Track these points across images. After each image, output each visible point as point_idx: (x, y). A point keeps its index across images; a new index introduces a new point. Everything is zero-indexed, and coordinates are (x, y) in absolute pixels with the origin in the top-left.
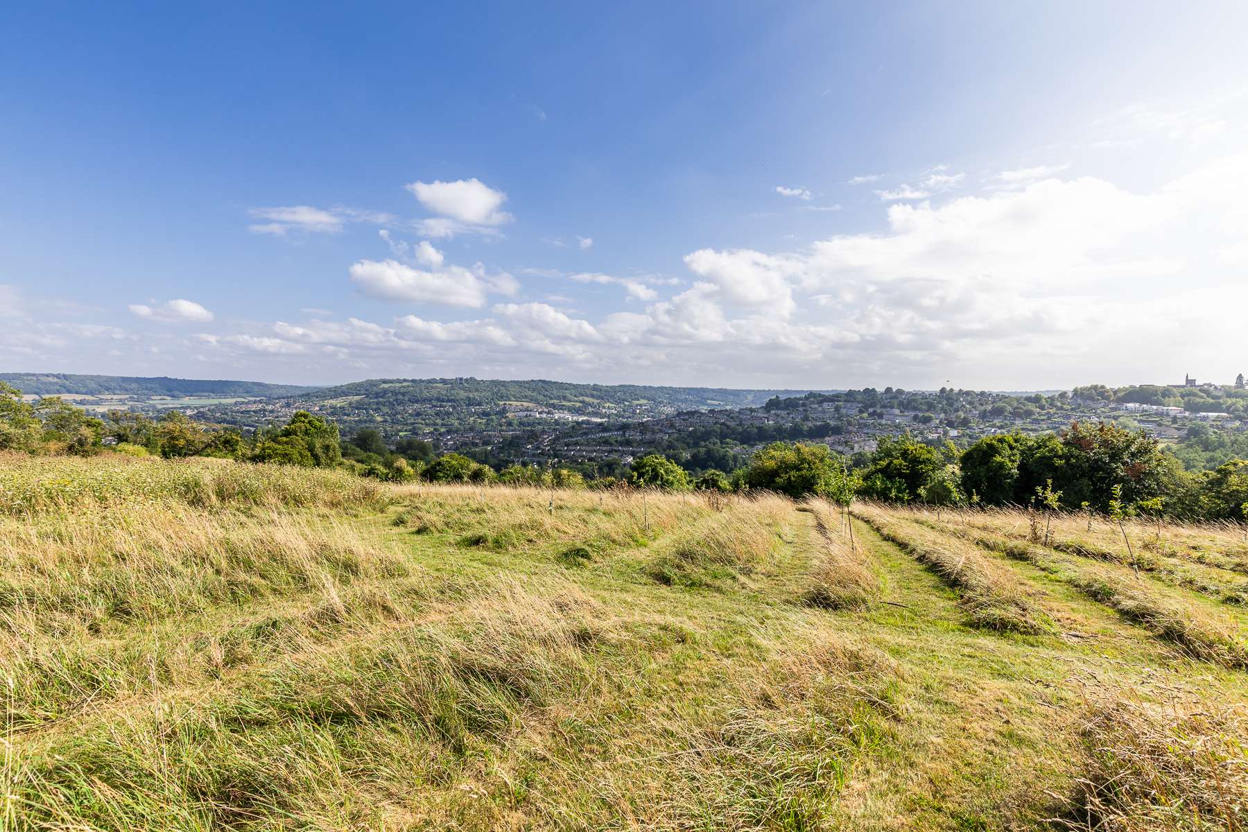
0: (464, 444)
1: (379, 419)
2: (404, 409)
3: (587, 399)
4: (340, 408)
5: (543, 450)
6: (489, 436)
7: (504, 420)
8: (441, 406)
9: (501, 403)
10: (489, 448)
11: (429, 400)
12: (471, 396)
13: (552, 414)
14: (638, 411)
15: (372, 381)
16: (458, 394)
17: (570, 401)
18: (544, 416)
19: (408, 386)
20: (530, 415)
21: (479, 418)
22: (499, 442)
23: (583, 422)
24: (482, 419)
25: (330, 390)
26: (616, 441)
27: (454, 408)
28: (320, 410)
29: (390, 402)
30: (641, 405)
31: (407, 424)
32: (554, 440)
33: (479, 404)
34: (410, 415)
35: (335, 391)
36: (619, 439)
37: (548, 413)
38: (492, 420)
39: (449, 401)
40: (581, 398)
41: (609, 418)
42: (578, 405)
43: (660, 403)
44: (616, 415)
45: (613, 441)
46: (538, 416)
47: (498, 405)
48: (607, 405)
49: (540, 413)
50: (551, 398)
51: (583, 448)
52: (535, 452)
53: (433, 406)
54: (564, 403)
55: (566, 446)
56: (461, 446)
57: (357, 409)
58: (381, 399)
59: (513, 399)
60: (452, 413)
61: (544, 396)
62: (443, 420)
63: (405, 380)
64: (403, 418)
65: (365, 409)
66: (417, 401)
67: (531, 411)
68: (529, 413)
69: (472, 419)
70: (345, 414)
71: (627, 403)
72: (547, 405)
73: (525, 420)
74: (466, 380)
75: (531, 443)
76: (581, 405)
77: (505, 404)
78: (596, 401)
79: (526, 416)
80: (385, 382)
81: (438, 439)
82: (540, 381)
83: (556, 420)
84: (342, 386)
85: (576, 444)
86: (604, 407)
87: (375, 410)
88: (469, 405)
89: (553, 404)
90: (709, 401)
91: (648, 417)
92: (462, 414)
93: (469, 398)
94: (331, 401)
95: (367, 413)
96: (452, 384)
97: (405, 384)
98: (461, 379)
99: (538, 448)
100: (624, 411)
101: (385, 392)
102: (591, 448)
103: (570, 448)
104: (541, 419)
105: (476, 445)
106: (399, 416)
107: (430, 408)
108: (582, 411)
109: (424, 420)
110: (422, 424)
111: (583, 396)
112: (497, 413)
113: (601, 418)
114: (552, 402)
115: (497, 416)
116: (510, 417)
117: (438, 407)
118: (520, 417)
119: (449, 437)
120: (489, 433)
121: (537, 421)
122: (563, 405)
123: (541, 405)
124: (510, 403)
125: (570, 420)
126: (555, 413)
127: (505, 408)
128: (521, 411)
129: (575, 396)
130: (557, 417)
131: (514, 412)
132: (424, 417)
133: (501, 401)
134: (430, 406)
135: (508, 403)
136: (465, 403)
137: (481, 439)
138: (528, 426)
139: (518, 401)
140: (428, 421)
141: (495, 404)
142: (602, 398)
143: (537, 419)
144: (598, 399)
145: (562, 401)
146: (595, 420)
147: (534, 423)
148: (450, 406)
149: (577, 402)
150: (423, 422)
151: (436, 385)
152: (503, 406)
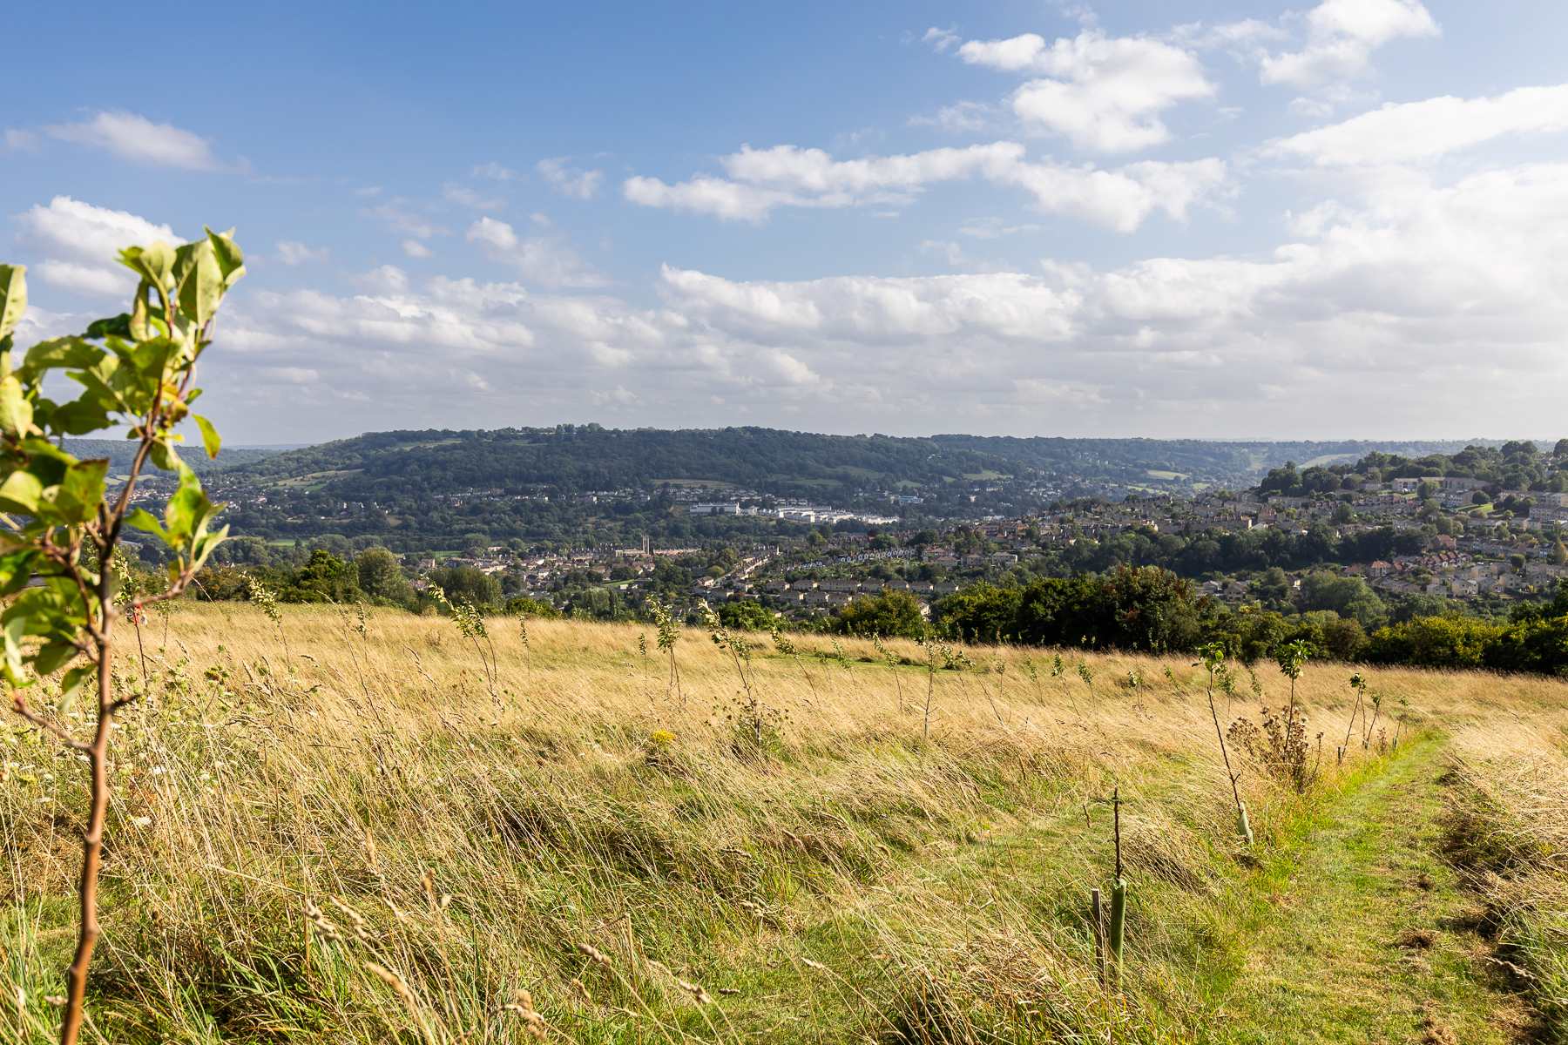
0: (572, 577)
1: (393, 521)
2: (446, 500)
3: (854, 472)
4: (311, 497)
5: (737, 590)
6: (626, 558)
7: (663, 523)
8: (525, 492)
9: (658, 483)
10: (624, 587)
11: (497, 478)
12: (590, 467)
13: (772, 506)
14: (973, 498)
15: (376, 435)
16: (561, 463)
17: (814, 476)
18: (753, 511)
19: (454, 447)
20: (722, 511)
21: (608, 517)
22: (647, 574)
23: (842, 525)
24: (615, 520)
25: (287, 456)
26: (900, 571)
27: (553, 495)
28: (270, 502)
29: (414, 484)
30: (982, 484)
31: (451, 533)
32: (766, 568)
33: (609, 487)
34: (460, 512)
35: (298, 460)
36: (907, 565)
37: (762, 505)
38: (637, 521)
39: (542, 479)
40: (840, 470)
41: (902, 516)
42: (833, 484)
43: (1030, 477)
44: (919, 507)
45: (891, 570)
46: (738, 510)
48: (900, 485)
49: (744, 506)
50: (770, 471)
51: (826, 586)
52: (721, 594)
53: (508, 492)
54: (802, 481)
55: (788, 580)
56: (566, 580)
57: (347, 499)
58: (396, 478)
59: (683, 472)
60: (547, 508)
61: (756, 465)
62: (529, 522)
63: (447, 434)
64: (443, 519)
65: (363, 500)
66: (473, 482)
67: (724, 500)
68: (718, 506)
69: (592, 519)
70: (321, 512)
71: (948, 480)
72: (761, 489)
73: (709, 521)
74: (581, 431)
75: (714, 576)
76: (839, 484)
77: (666, 485)
78: (874, 476)
79: (714, 513)
80: (403, 436)
81: (516, 567)
82: (746, 429)
83: (780, 521)
84: (313, 448)
85: (811, 576)
86: (893, 491)
87: (382, 502)
88: (586, 488)
89: (774, 484)
90: (1153, 473)
91: (997, 512)
92: (571, 510)
93: (585, 474)
94: (290, 482)
95: (368, 507)
96: (549, 440)
97: (448, 442)
98: (569, 429)
99: (728, 586)
100: (940, 498)
101: (404, 459)
102: (842, 587)
103: (798, 585)
104: (746, 518)
105: (597, 579)
106: (435, 515)
107: (501, 496)
108: (840, 498)
109: (488, 523)
110: (484, 532)
111: (846, 463)
112: (646, 507)
113: (885, 516)
114: (772, 478)
115: (648, 513)
116: (676, 514)
117: (518, 494)
118: (699, 515)
119: (541, 562)
120: (628, 552)
121: (736, 524)
122: (798, 487)
123: (747, 487)
124: (678, 482)
125: (813, 520)
126: (779, 505)
127: (664, 493)
128: (702, 500)
129: (828, 465)
130: (781, 515)
131: (686, 503)
132: (487, 515)
133: (658, 478)
134: (499, 491)
135: (672, 482)
136: (577, 484)
137: (608, 566)
138: (716, 536)
139: (694, 478)
140: (495, 525)
141: (644, 486)
142: (890, 469)
143: (737, 518)
144: (881, 471)
145: (795, 474)
146: (870, 521)
147: (729, 529)
148: (545, 490)
149: (830, 477)
150: (486, 527)
151: (514, 442)
152: (660, 490)
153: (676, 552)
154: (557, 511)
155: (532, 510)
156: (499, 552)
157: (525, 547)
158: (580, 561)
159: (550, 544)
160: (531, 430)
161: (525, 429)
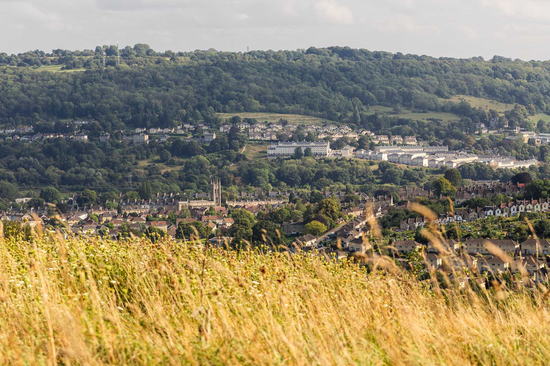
3: (474, 102)
6: (194, 212)
7: (233, 167)
8: (58, 129)
9: (225, 117)
12: (139, 96)
13: (372, 146)
16: (103, 92)
17: (422, 108)
18: (348, 153)
20: (308, 152)
21: (164, 159)
23: (464, 170)
24: (172, 164)
27: (93, 133)
33: (163, 122)
37: (360, 145)
38: (201, 165)
39: (80, 113)
40: (456, 100)
41: (542, 157)
42: (446, 119)
46: (329, 153)
47: (214, 124)
49: (336, 146)
50: (367, 102)
53: (38, 129)
54: (406, 115)
59: (257, 104)
60: (87, 149)
61: (349, 95)
62: (64, 167)
67: (309, 139)
68: (303, 146)
69: (144, 163)
72: (356, 124)
73: (294, 164)
74: (126, 54)
76: (455, 118)
77: (235, 120)
78: (501, 109)
79: (298, 155)
82: (334, 50)
83: (383, 165)
88: (134, 124)
89: (373, 118)
92: (117, 151)
93: (132, 104)
96: (86, 64)
98: (110, 51)
104: (339, 161)
107: (30, 134)
108: (458, 137)
109: (14, 168)
110: (10, 180)
111: (463, 92)
112: (212, 148)
113: (518, 158)
114: (370, 111)
115: (214, 156)
116: (249, 157)
117: (50, 132)
118: (280, 159)
119: (83, 217)
120: (195, 204)
121: (327, 169)
122: (402, 122)
123: (339, 121)
124: (250, 116)
125: (426, 163)
126: (381, 144)
127: (234, 132)
128: (281, 138)
129: (439, 93)
130: (385, 158)
131: (261, 143)
132: (13, 159)
133: (225, 112)
134: (29, 129)
135: (242, 116)
136: (123, 118)
137: (171, 221)
138: (302, 184)
139: (270, 111)
140: (23, 171)
141: (207, 121)
142: (521, 99)
143: (328, 161)
144: (509, 102)
145: (399, 106)
146: (501, 165)
147: (319, 174)
148: (83, 127)
149: (443, 110)
150: (11, 173)
151: (42, 68)
152: (229, 127)
153: (255, 204)
154: (99, 153)
155: (68, 152)
156: (30, 205)
157: (64, 197)
158: (134, 215)
159: (94, 194)
160: (64, 53)
161: (56, 52)
